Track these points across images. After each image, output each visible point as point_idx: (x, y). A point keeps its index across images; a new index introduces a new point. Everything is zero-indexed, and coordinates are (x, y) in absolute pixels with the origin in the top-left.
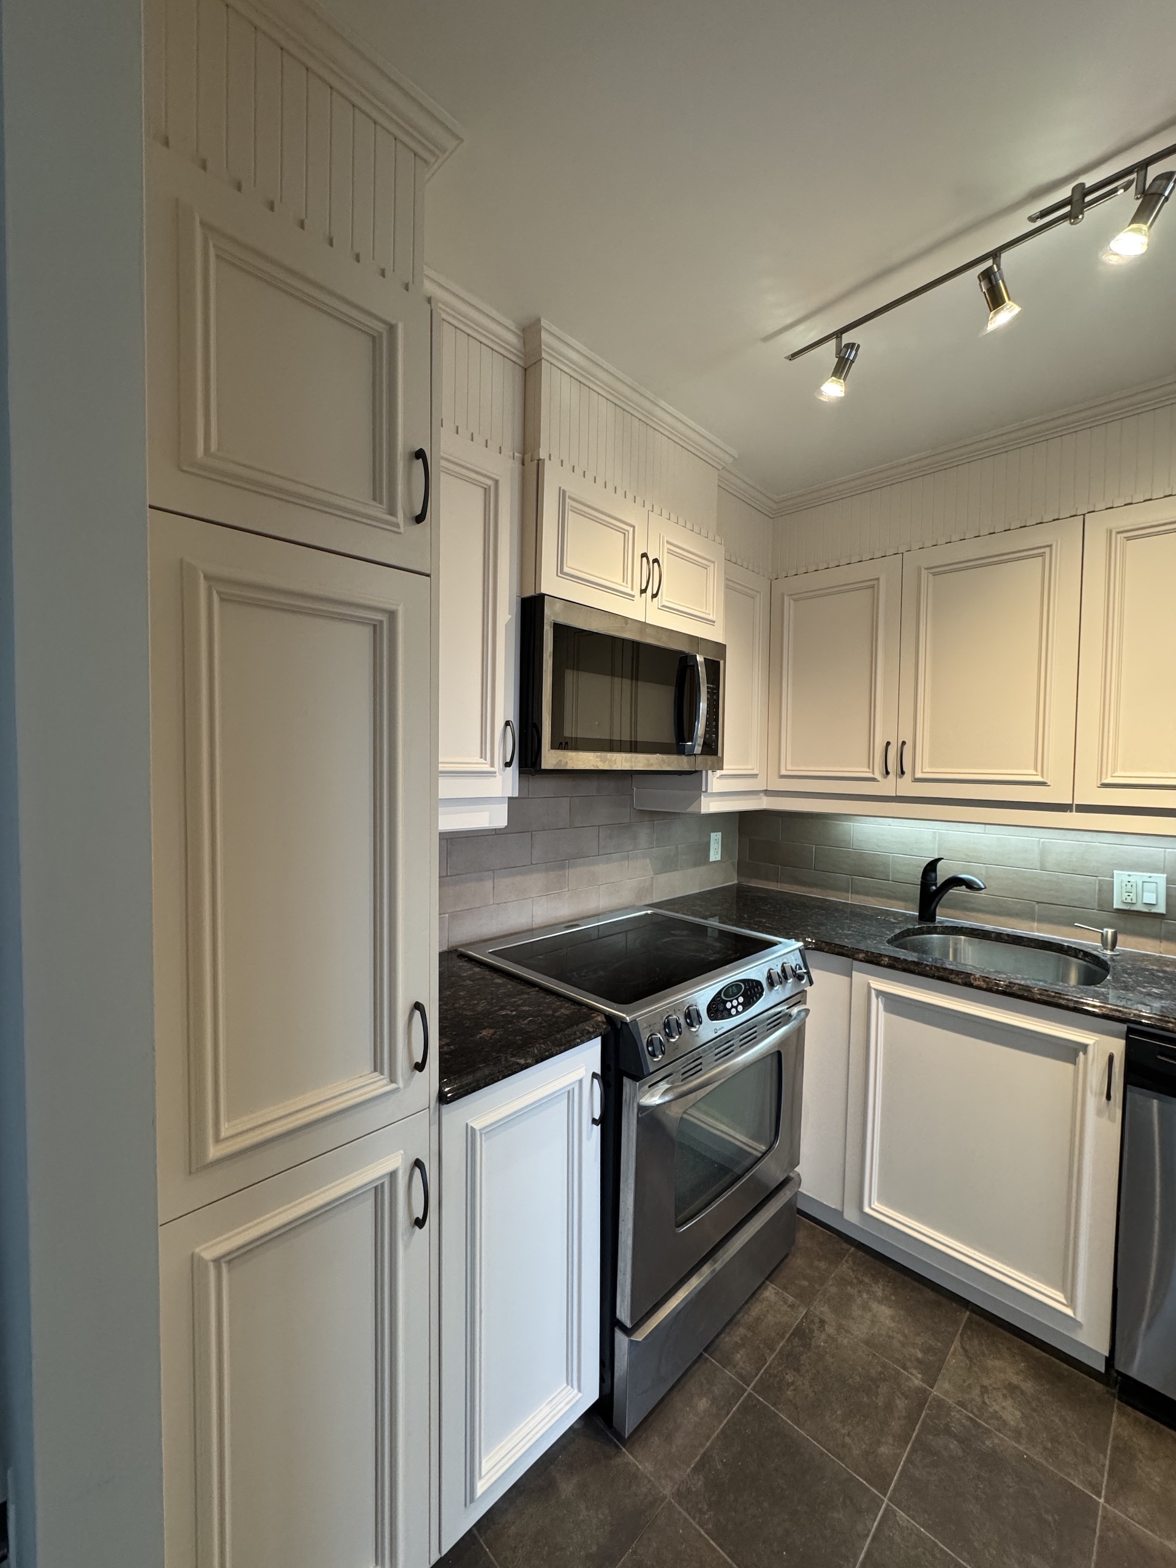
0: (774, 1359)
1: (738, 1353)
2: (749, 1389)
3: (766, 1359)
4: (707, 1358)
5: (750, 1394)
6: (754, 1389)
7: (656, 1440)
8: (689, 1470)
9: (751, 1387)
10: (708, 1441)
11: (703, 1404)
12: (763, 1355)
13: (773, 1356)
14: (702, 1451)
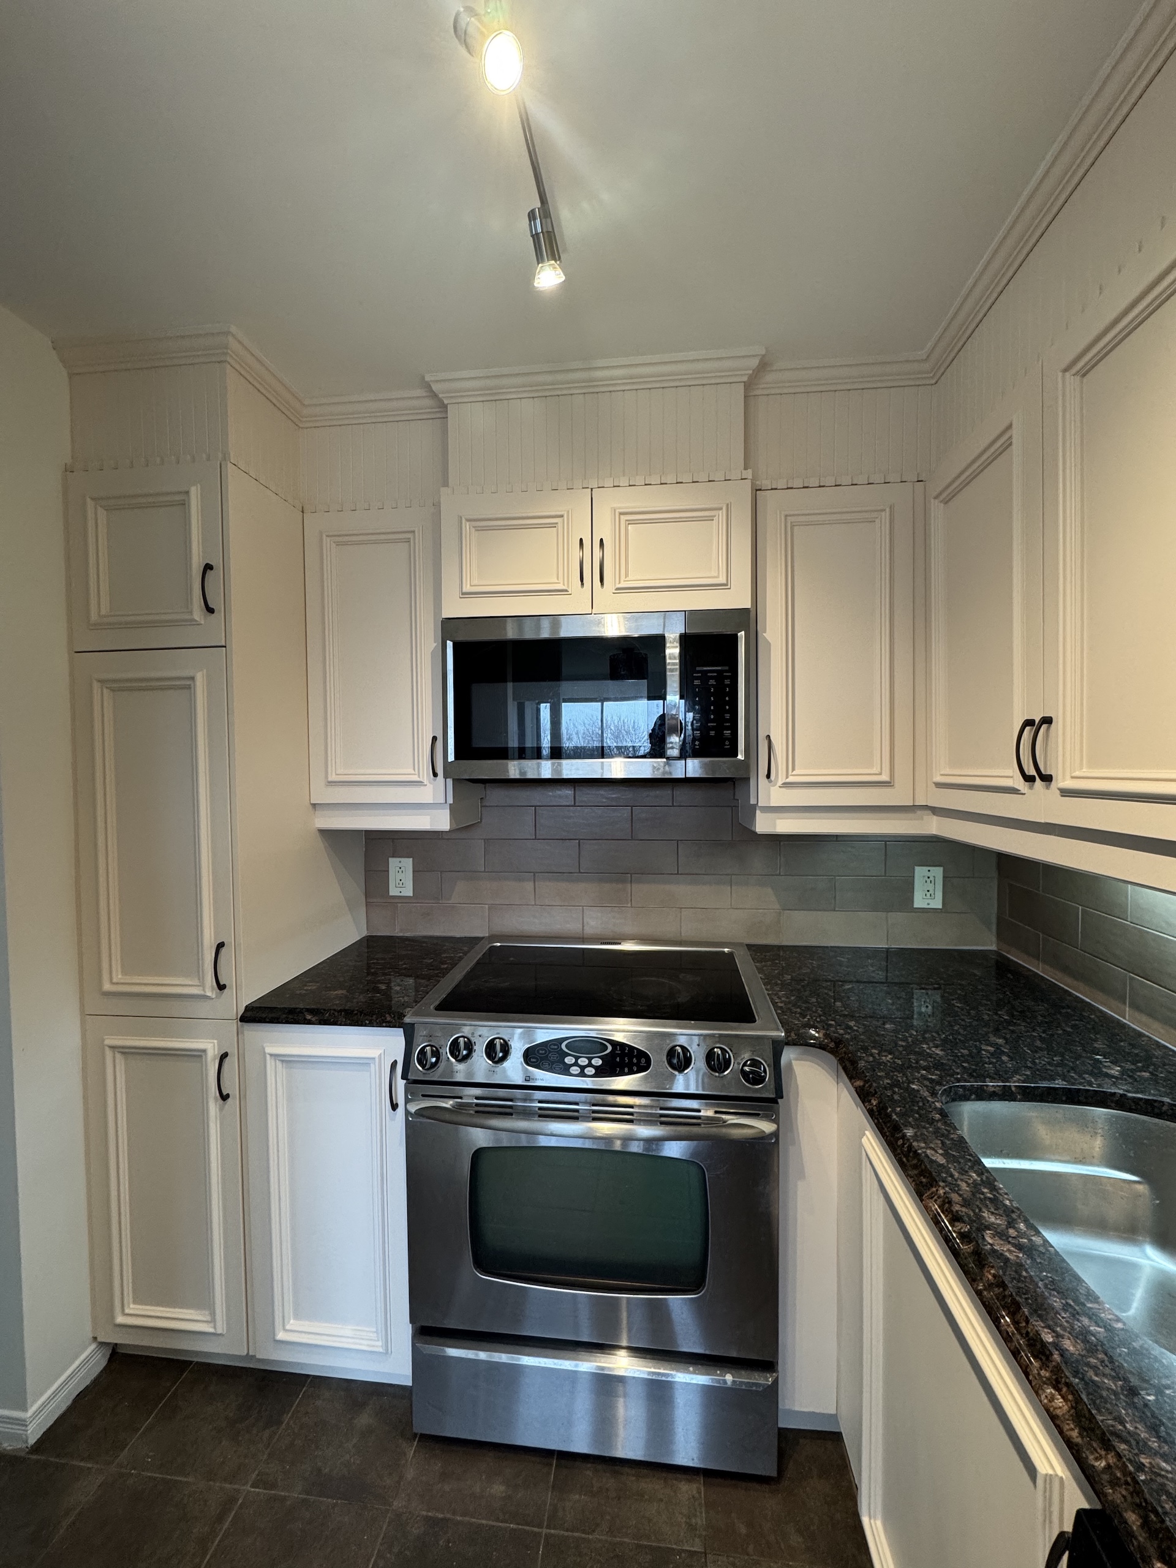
0: (600, 1541)
1: (580, 1495)
2: (545, 1531)
3: (594, 1531)
4: (551, 1465)
5: (540, 1534)
6: (548, 1537)
7: (438, 1466)
8: (424, 1513)
9: (548, 1531)
10: (461, 1516)
11: (498, 1489)
12: (597, 1525)
13: (603, 1538)
14: (448, 1516)
